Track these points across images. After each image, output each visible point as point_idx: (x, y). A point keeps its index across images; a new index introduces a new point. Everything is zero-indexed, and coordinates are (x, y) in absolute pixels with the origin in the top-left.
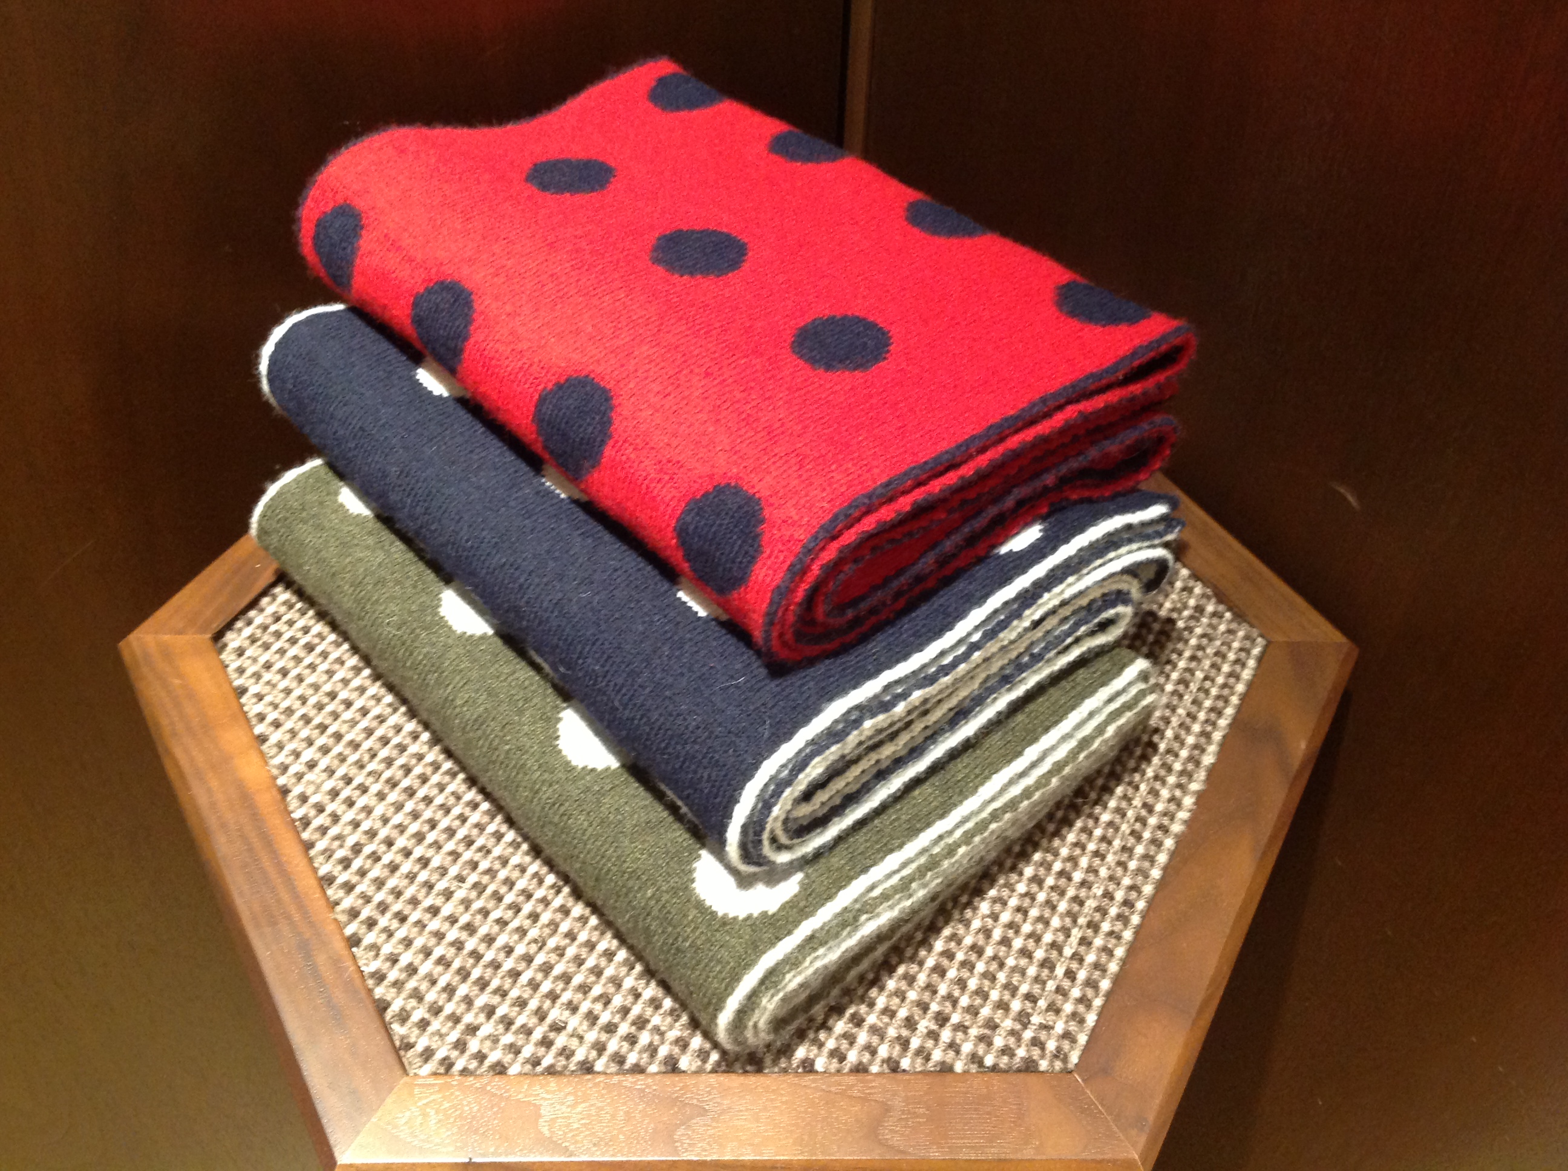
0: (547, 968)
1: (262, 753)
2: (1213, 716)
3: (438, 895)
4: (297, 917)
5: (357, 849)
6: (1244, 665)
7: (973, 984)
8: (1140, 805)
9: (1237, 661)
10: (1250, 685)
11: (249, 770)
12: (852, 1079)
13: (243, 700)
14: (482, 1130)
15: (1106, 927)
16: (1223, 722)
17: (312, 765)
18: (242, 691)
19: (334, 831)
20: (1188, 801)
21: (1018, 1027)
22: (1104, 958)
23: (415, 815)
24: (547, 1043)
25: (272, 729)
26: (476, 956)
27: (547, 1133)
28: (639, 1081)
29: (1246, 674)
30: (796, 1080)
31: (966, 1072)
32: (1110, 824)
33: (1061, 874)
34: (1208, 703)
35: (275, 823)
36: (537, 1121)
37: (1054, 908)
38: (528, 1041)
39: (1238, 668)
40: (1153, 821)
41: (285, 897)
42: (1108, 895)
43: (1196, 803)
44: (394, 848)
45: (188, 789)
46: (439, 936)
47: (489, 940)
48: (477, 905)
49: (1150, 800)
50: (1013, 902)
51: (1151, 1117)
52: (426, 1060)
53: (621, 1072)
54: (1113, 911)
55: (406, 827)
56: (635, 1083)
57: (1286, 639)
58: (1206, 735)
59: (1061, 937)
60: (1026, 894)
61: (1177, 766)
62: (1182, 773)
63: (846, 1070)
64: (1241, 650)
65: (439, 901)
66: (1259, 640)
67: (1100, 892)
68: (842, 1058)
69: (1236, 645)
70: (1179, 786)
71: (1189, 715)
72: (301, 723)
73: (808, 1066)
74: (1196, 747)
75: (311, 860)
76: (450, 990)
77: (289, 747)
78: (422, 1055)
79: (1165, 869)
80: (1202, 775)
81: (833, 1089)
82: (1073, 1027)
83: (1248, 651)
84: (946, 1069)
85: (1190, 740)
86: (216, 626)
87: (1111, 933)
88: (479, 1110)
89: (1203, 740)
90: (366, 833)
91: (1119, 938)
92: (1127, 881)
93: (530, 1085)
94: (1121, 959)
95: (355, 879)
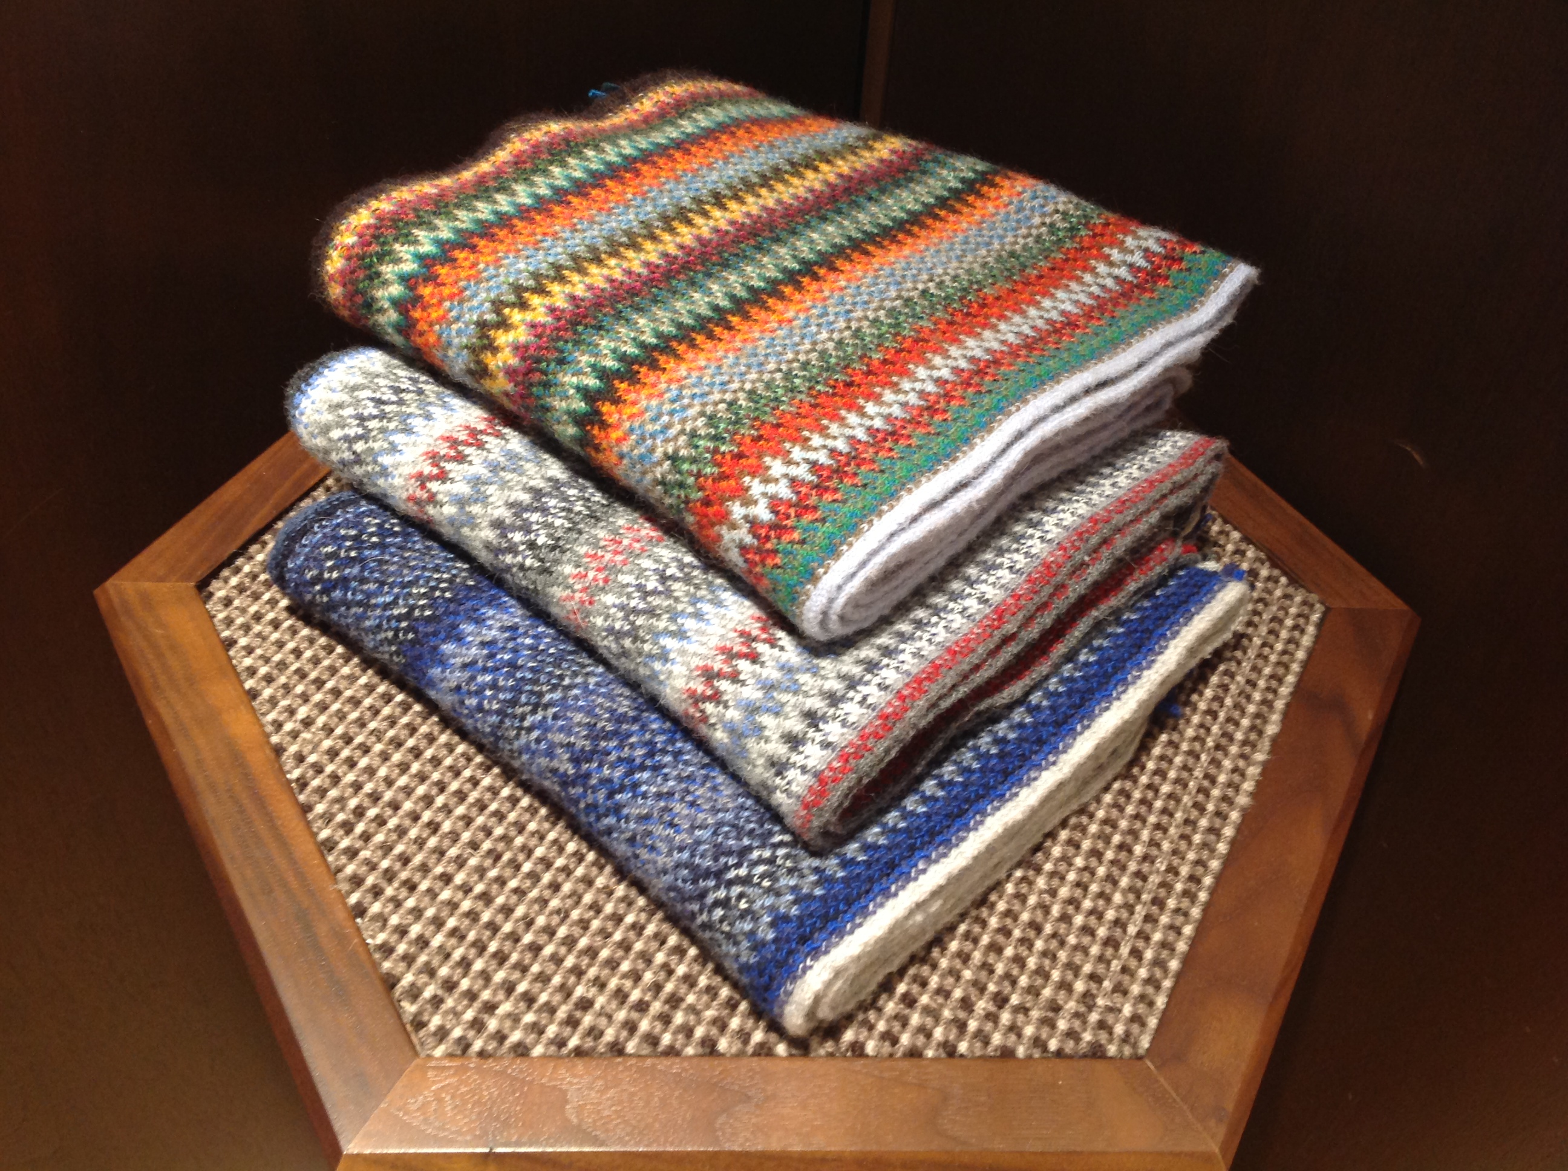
0: (570, 942)
1: (253, 708)
2: (1274, 683)
3: (449, 862)
4: (294, 884)
5: (359, 812)
6: (1303, 632)
7: (1032, 962)
8: (1201, 776)
9: (1296, 627)
10: (1311, 653)
11: (239, 726)
12: (906, 1064)
13: (232, 653)
14: (502, 1118)
15: (1171, 903)
16: (1285, 690)
17: (307, 723)
18: (231, 643)
19: (333, 793)
20: (1253, 771)
21: (1082, 1009)
22: (1171, 937)
23: (422, 778)
24: (572, 1022)
25: (264, 684)
26: (493, 928)
27: (575, 1121)
28: (674, 1066)
29: (1306, 641)
30: (846, 1064)
31: (1029, 1057)
32: (1170, 796)
33: (1121, 847)
34: (1267, 671)
35: (269, 785)
36: (563, 1107)
37: (1115, 883)
38: (551, 1022)
39: (1296, 634)
40: (1216, 792)
41: (282, 863)
42: (1173, 870)
43: (1262, 774)
44: (401, 812)
45: (172, 745)
46: (453, 906)
47: (507, 911)
48: (493, 873)
49: (1212, 771)
50: (1072, 876)
51: (1230, 1106)
52: (441, 1041)
53: (654, 1055)
54: (1179, 887)
55: (413, 790)
56: (671, 1066)
57: (1344, 606)
58: (1267, 703)
59: (1125, 915)
60: (1085, 868)
61: (1239, 736)
62: (1245, 743)
63: (899, 1054)
64: (1299, 615)
65: (451, 869)
66: (1318, 606)
67: (1163, 868)
68: (895, 1041)
69: (1293, 610)
70: (1243, 756)
71: (1248, 682)
72: (296, 677)
73: (857, 1049)
74: (1258, 715)
75: (308, 824)
76: (465, 964)
77: (284, 703)
78: (435, 1034)
79: (1233, 843)
80: (1266, 744)
81: (886, 1075)
82: (1142, 1008)
83: (1307, 618)
84: (1007, 1053)
85: (1251, 709)
86: (201, 573)
87: (1177, 911)
88: (499, 1095)
89: (1265, 709)
90: (370, 795)
91: (1186, 914)
92: (1191, 856)
93: (555, 1068)
94: (1189, 938)
95: (358, 844)
